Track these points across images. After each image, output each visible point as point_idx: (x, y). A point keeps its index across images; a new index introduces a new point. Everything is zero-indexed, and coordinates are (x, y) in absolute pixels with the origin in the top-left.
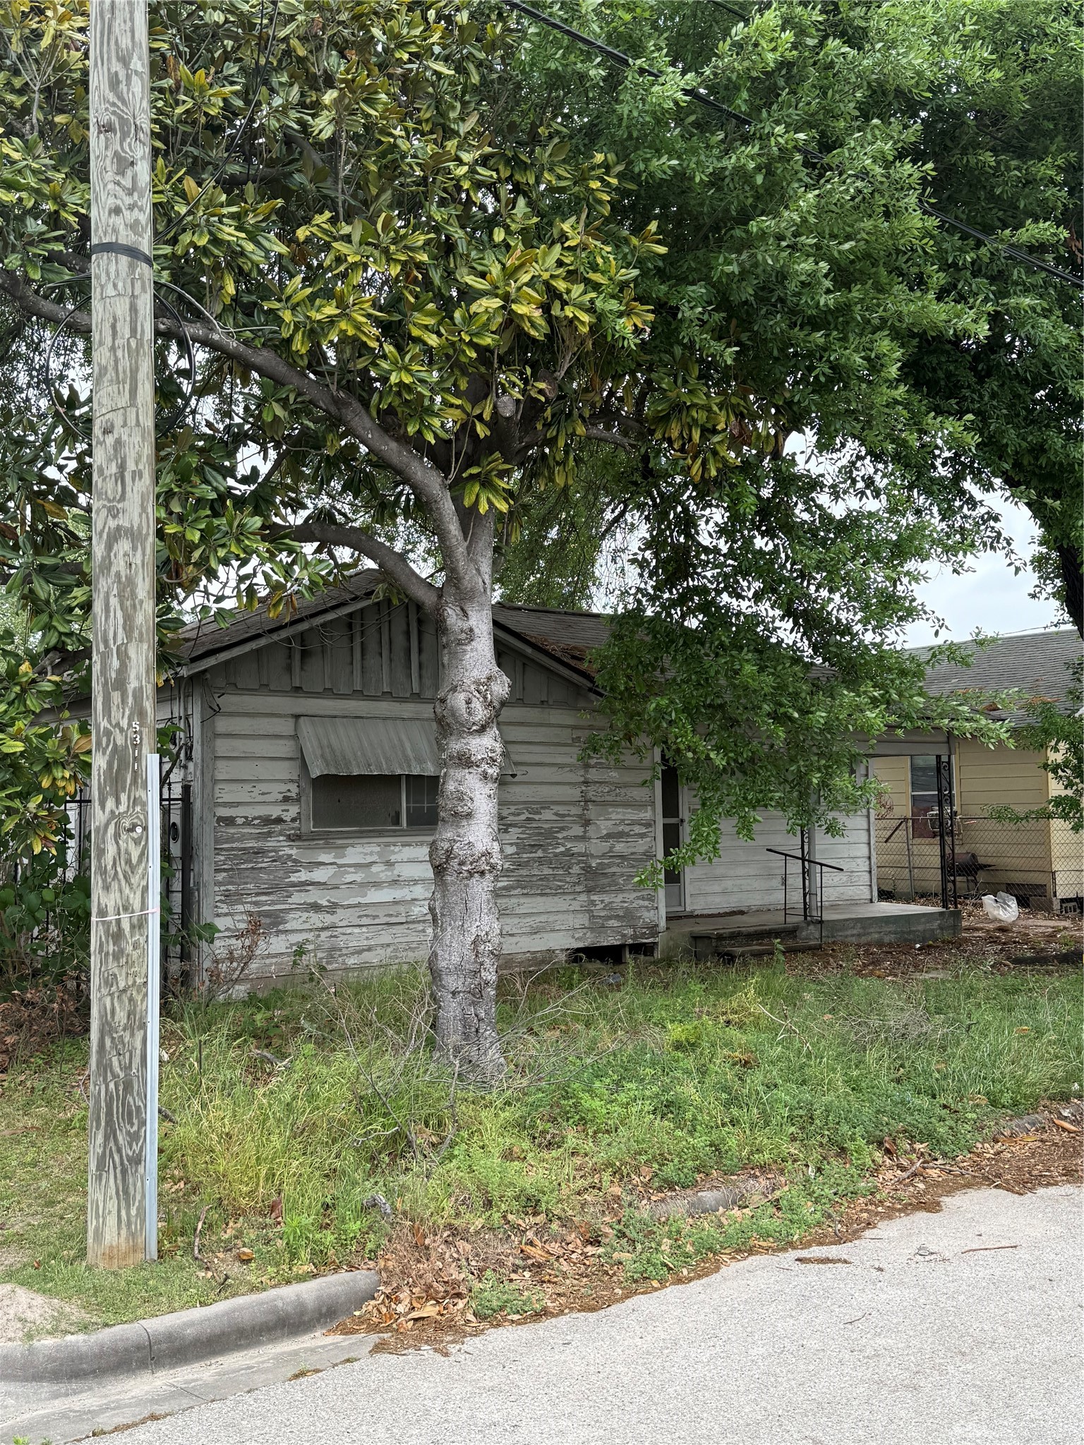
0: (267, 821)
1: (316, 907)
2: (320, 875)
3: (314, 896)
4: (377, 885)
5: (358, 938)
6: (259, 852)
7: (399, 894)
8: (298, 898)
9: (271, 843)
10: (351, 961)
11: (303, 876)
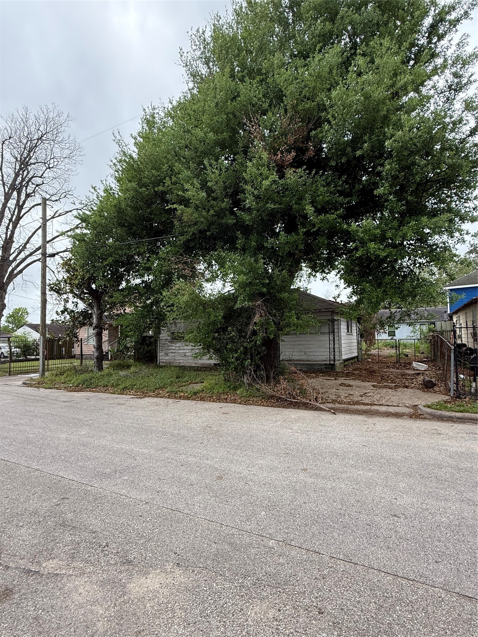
0: (166, 339)
1: (172, 353)
2: (173, 348)
3: (172, 351)
4: (181, 350)
5: (178, 358)
6: (165, 344)
7: (185, 351)
8: (170, 351)
9: (166, 343)
10: (177, 361)
11: (171, 348)
